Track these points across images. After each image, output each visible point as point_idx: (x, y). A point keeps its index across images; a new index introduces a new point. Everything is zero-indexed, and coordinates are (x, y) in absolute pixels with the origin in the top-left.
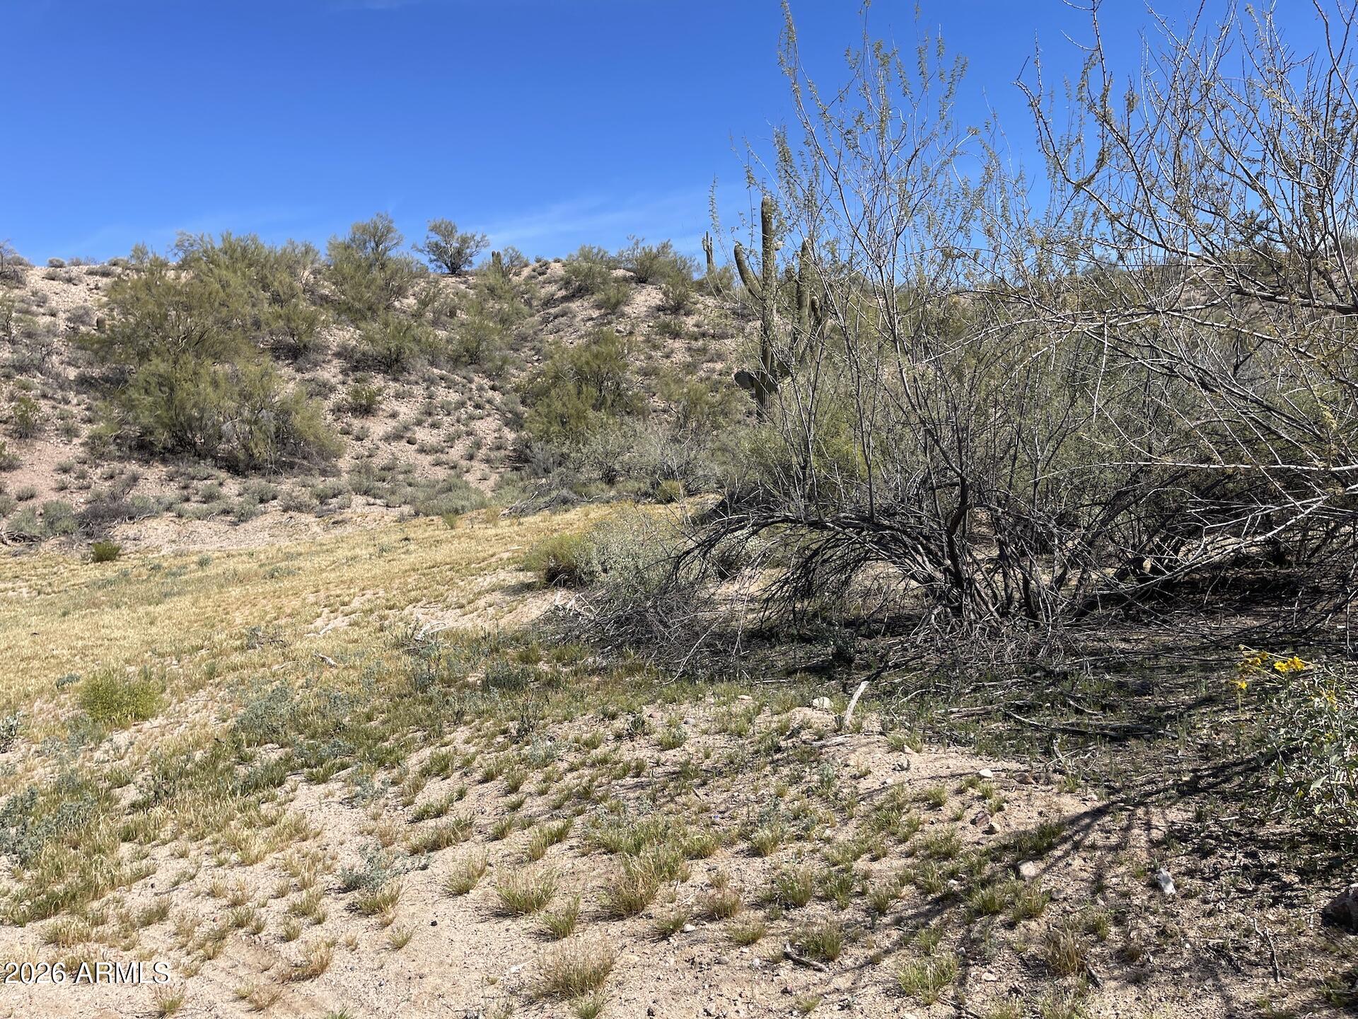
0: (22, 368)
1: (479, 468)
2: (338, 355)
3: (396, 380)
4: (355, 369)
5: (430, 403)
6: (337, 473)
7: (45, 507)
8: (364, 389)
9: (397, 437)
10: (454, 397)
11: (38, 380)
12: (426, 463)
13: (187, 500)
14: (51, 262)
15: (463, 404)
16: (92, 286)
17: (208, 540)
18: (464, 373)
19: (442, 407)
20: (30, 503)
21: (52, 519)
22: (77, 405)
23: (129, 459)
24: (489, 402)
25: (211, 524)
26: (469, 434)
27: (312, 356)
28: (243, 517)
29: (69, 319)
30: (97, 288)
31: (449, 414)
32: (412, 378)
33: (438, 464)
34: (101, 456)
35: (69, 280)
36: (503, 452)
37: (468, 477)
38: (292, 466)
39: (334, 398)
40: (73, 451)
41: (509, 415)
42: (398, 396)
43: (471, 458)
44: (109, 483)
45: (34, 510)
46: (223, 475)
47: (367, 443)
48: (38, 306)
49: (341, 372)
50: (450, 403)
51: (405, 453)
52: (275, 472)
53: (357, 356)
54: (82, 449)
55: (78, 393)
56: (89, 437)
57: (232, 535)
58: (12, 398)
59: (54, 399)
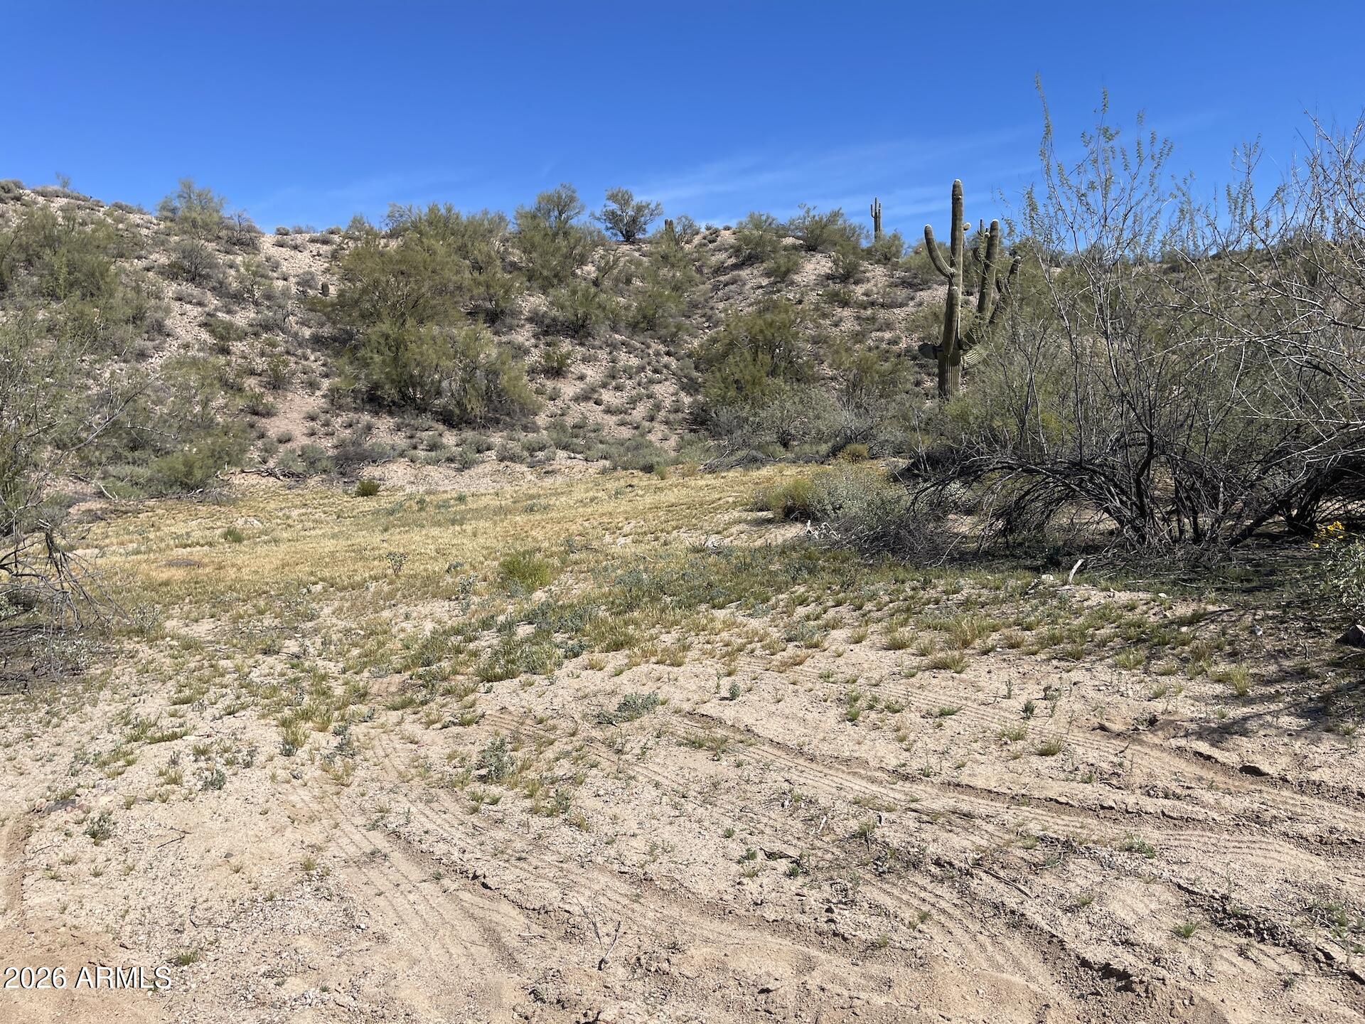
0: (267, 327)
1: (659, 431)
2: (530, 320)
3: (582, 344)
4: (546, 333)
5: (614, 367)
6: (536, 429)
7: (303, 448)
8: (554, 353)
9: (584, 397)
10: (634, 361)
11: (280, 337)
12: (611, 423)
13: (415, 448)
14: (278, 230)
15: (642, 369)
16: (315, 253)
17: (440, 483)
18: (641, 339)
19: (625, 371)
20: (288, 445)
21: (312, 461)
22: (315, 361)
23: (362, 410)
24: (666, 366)
25: (441, 470)
26: (649, 397)
27: (508, 320)
28: (465, 465)
29: (298, 284)
30: (319, 255)
31: (631, 378)
32: (597, 343)
33: (622, 424)
34: (340, 407)
35: (295, 248)
36: (680, 415)
37: (650, 437)
38: (497, 422)
39: (530, 360)
40: (316, 402)
41: (685, 380)
42: (585, 360)
43: (652, 419)
44: (348, 431)
45: (294, 451)
46: (441, 427)
47: (559, 402)
48: (273, 271)
49: (533, 336)
50: (631, 367)
51: (594, 414)
52: (484, 426)
53: (547, 321)
54: (324, 400)
55: (313, 350)
56: (329, 390)
57: (459, 478)
58: (262, 354)
59: (296, 356)
